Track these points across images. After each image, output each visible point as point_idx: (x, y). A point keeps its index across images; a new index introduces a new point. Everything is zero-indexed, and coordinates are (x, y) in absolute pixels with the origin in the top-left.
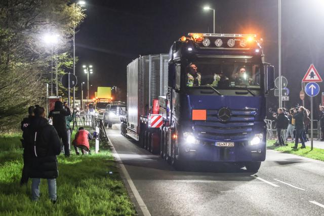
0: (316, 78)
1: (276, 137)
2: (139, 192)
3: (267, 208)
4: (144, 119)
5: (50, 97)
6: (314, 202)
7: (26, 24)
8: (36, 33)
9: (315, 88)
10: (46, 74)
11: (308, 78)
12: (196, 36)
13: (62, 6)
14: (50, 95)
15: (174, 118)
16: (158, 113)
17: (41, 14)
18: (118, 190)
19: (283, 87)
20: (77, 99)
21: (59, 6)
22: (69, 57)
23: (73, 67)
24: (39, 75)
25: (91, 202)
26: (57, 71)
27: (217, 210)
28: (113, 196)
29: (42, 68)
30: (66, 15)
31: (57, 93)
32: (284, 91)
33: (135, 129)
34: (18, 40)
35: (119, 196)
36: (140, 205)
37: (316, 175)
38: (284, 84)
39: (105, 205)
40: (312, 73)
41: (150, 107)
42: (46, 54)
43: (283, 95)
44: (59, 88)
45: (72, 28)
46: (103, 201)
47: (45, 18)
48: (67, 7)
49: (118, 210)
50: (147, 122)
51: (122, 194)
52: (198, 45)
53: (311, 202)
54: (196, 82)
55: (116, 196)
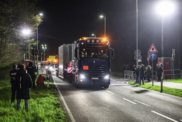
0: (155, 50)
1: (135, 79)
2: (68, 106)
3: (130, 114)
4: (66, 70)
5: (26, 60)
6: (154, 112)
7: (14, 25)
8: (19, 29)
9: (154, 55)
10: (24, 49)
11: (151, 50)
12: (85, 38)
13: (32, 16)
14: (26, 59)
15: (77, 69)
16: (71, 67)
17: (21, 20)
18: (58, 105)
19: (139, 55)
20: (39, 61)
21: (30, 16)
22: (35, 41)
23: (37, 46)
24: (21, 50)
25: (45, 111)
26: (29, 47)
27: (106, 115)
28: (55, 108)
29: (22, 46)
30: (33, 20)
31: (29, 58)
32: (139, 57)
33: (62, 74)
34: (10, 32)
35: (58, 108)
36: (68, 112)
37: (154, 98)
38: (139, 54)
39: (51, 113)
40: (153, 48)
41: (68, 65)
42: (24, 39)
43: (139, 59)
44: (30, 56)
45: (37, 27)
46: (50, 111)
47: (24, 22)
48: (34, 17)
49: (58, 115)
50: (67, 71)
51: (60, 107)
52: (85, 42)
53: (152, 111)
54: (85, 55)
55: (57, 108)
